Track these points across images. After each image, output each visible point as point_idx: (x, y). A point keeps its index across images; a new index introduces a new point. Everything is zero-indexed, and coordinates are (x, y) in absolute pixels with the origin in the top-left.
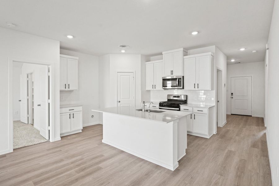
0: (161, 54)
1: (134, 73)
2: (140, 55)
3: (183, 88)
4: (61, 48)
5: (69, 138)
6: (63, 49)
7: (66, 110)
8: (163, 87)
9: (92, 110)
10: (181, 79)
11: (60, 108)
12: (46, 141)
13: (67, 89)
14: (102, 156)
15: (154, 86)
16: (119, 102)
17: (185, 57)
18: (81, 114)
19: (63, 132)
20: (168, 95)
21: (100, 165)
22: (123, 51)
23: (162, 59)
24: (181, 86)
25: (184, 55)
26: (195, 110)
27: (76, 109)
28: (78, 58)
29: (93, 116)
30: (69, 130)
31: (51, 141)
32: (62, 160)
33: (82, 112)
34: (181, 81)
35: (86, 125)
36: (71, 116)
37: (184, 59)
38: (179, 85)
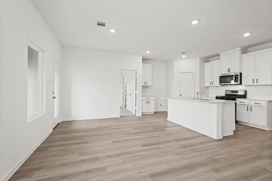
0: (219, 55)
1: (194, 73)
2: (199, 58)
3: (241, 83)
4: (143, 59)
5: (146, 115)
6: (145, 60)
7: (145, 98)
8: (220, 83)
9: (161, 98)
10: (238, 75)
11: (142, 96)
12: (134, 115)
13: (145, 85)
14: (167, 125)
15: (212, 83)
16: (181, 95)
17: (243, 55)
18: (153, 102)
19: (144, 111)
20: (226, 90)
21: (166, 129)
22: (184, 57)
23: (220, 59)
24: (238, 82)
25: (243, 53)
26: (252, 103)
27: (151, 98)
28: (152, 65)
29: (161, 105)
30: (146, 111)
31: (137, 115)
32: (144, 124)
33: (154, 100)
34: (238, 77)
35: (157, 111)
36: (148, 102)
37: (241, 57)
38: (236, 81)
